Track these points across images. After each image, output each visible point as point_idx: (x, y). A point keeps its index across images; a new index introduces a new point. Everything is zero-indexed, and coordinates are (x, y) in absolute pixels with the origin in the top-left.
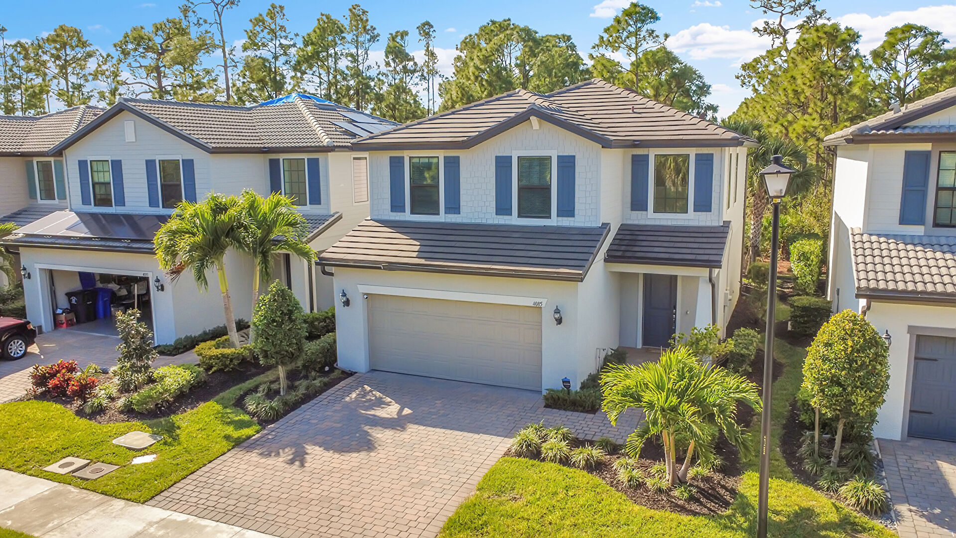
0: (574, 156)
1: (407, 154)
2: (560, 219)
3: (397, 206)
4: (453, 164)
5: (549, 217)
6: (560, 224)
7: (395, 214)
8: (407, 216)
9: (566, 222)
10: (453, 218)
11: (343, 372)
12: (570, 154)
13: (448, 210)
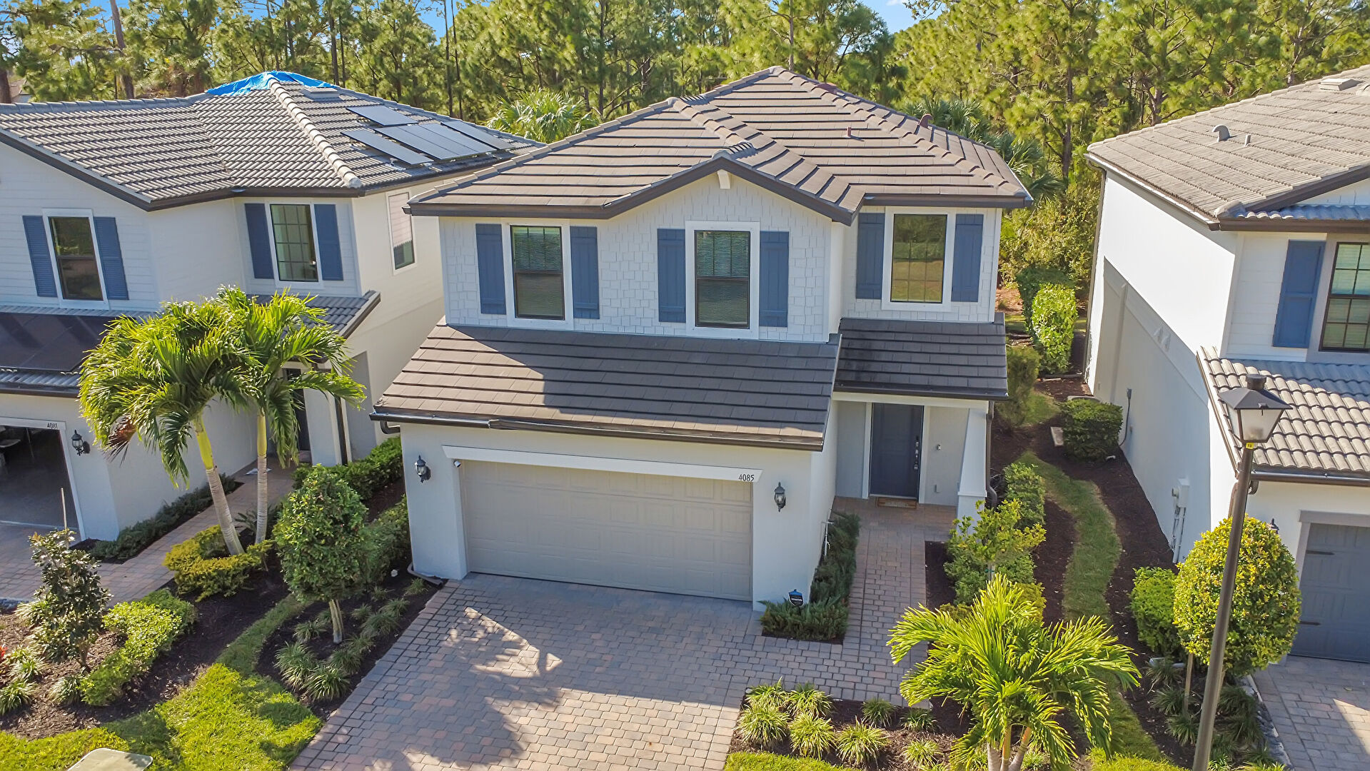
0: (787, 234)
1: (505, 224)
2: (764, 329)
3: (492, 303)
4: (586, 242)
5: (747, 326)
6: (764, 337)
7: (489, 316)
8: (509, 320)
9: (773, 334)
10: (587, 325)
11: (426, 583)
12: (780, 230)
13: (579, 312)
